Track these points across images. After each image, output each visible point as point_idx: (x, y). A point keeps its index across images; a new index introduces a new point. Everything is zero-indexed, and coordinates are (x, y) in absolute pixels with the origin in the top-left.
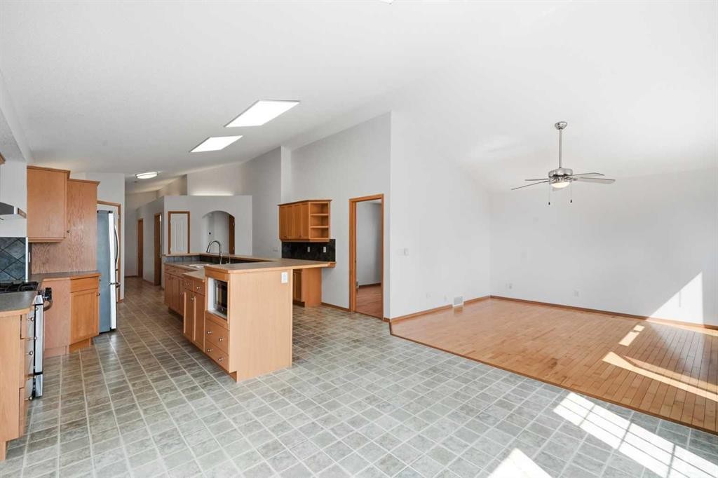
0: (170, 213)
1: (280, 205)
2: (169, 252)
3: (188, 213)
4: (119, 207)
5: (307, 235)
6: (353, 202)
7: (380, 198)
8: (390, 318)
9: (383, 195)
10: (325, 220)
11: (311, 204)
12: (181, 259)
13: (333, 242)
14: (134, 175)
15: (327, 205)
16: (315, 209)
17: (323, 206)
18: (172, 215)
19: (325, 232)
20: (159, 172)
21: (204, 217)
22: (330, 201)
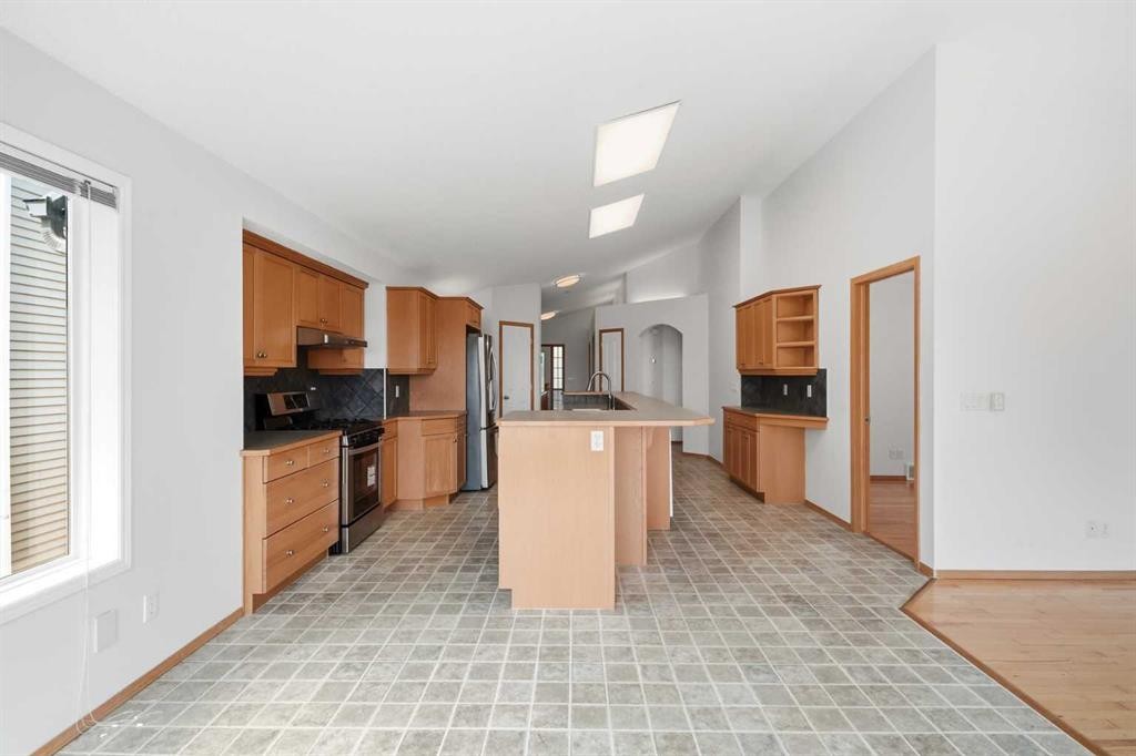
0: (601, 332)
1: (737, 307)
2: (601, 389)
3: (622, 330)
4: (532, 326)
5: (770, 362)
6: (860, 284)
7: (911, 269)
8: (935, 569)
9: (917, 259)
10: (808, 328)
11: (777, 299)
12: (583, 400)
13: (822, 373)
14: (553, 283)
15: (811, 296)
16: (786, 307)
17: (804, 300)
18: (603, 334)
19: (808, 352)
20: (582, 274)
21: (642, 335)
22: (817, 288)
